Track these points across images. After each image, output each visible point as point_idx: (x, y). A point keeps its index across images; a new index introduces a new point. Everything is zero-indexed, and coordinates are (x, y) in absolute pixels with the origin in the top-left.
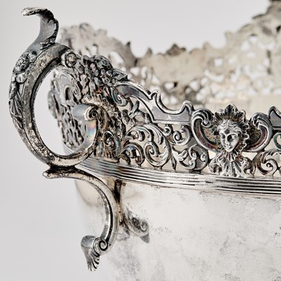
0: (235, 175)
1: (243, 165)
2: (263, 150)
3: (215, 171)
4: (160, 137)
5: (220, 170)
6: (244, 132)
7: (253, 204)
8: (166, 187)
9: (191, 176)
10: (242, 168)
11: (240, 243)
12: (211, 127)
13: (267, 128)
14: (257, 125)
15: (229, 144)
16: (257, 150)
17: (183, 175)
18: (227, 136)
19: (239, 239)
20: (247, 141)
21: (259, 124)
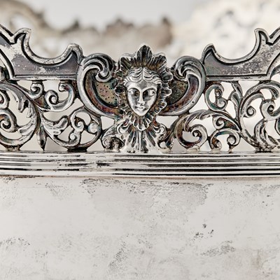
0: (146, 150)
1: (158, 135)
2: (187, 112)
3: (111, 147)
4: (23, 101)
5: (121, 144)
6: (164, 86)
7: (167, 192)
8: (25, 176)
9: (73, 156)
10: (156, 140)
11: (143, 252)
12: (110, 81)
13: (199, 78)
14: (185, 75)
15: (144, 103)
16: (181, 112)
17: (60, 157)
18: (141, 91)
19: (142, 246)
20: (167, 100)
21: (188, 73)
